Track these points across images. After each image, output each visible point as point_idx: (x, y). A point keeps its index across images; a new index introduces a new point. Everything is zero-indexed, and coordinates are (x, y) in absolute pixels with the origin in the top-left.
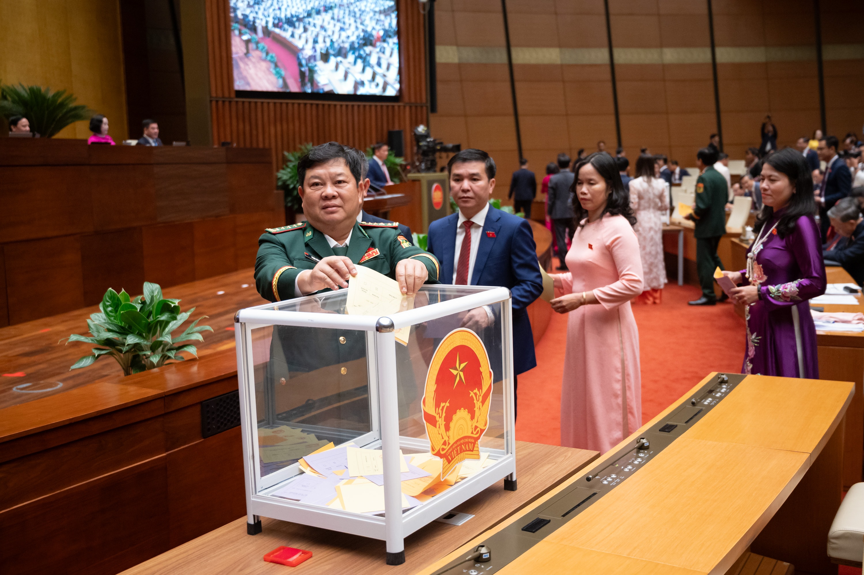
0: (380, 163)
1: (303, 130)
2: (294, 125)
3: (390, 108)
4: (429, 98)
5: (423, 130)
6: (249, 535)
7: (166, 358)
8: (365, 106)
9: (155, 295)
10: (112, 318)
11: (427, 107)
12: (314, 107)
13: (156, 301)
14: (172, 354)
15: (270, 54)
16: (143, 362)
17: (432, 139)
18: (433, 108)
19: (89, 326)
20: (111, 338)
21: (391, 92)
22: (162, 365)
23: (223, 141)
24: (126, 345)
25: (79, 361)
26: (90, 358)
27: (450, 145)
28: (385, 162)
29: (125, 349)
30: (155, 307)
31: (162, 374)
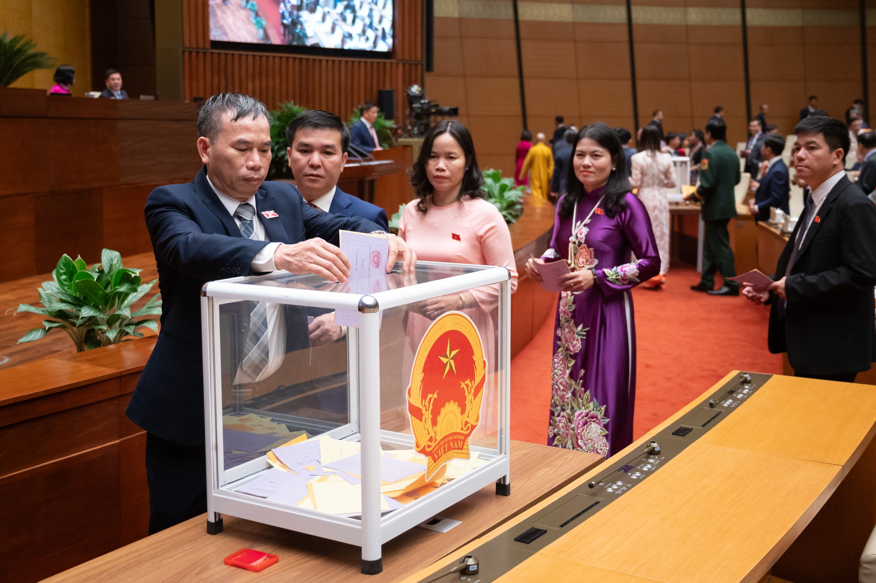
0: (368, 125)
1: (284, 86)
2: (274, 82)
3: (381, 65)
4: (425, 55)
5: (417, 90)
6: (209, 535)
7: (124, 334)
8: (353, 62)
9: (114, 263)
10: (66, 288)
11: (422, 65)
12: (297, 61)
13: (115, 270)
14: (131, 330)
15: (251, 2)
16: (98, 338)
17: (426, 101)
18: (429, 67)
19: (40, 295)
20: (65, 310)
21: (383, 47)
22: (119, 341)
23: (195, 95)
24: (80, 318)
25: (28, 334)
26: (40, 331)
27: (447, 108)
28: (374, 125)
29: (79, 322)
30: (114, 277)
31: (118, 352)
